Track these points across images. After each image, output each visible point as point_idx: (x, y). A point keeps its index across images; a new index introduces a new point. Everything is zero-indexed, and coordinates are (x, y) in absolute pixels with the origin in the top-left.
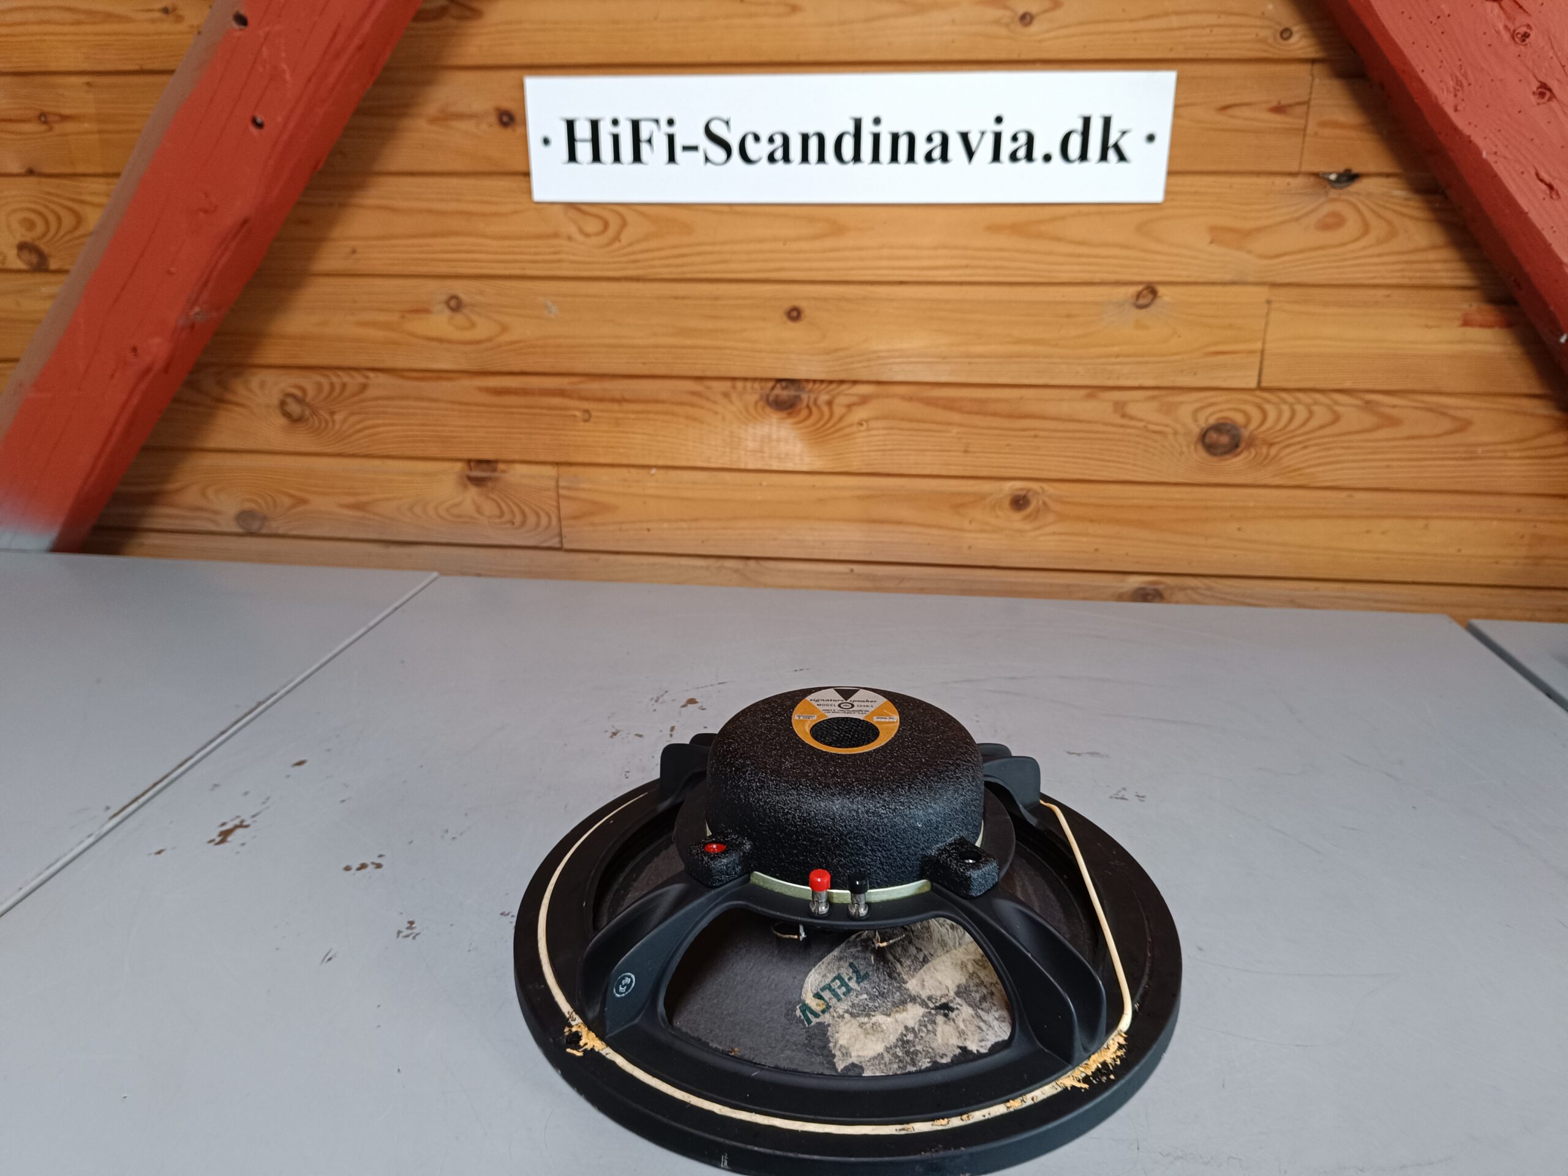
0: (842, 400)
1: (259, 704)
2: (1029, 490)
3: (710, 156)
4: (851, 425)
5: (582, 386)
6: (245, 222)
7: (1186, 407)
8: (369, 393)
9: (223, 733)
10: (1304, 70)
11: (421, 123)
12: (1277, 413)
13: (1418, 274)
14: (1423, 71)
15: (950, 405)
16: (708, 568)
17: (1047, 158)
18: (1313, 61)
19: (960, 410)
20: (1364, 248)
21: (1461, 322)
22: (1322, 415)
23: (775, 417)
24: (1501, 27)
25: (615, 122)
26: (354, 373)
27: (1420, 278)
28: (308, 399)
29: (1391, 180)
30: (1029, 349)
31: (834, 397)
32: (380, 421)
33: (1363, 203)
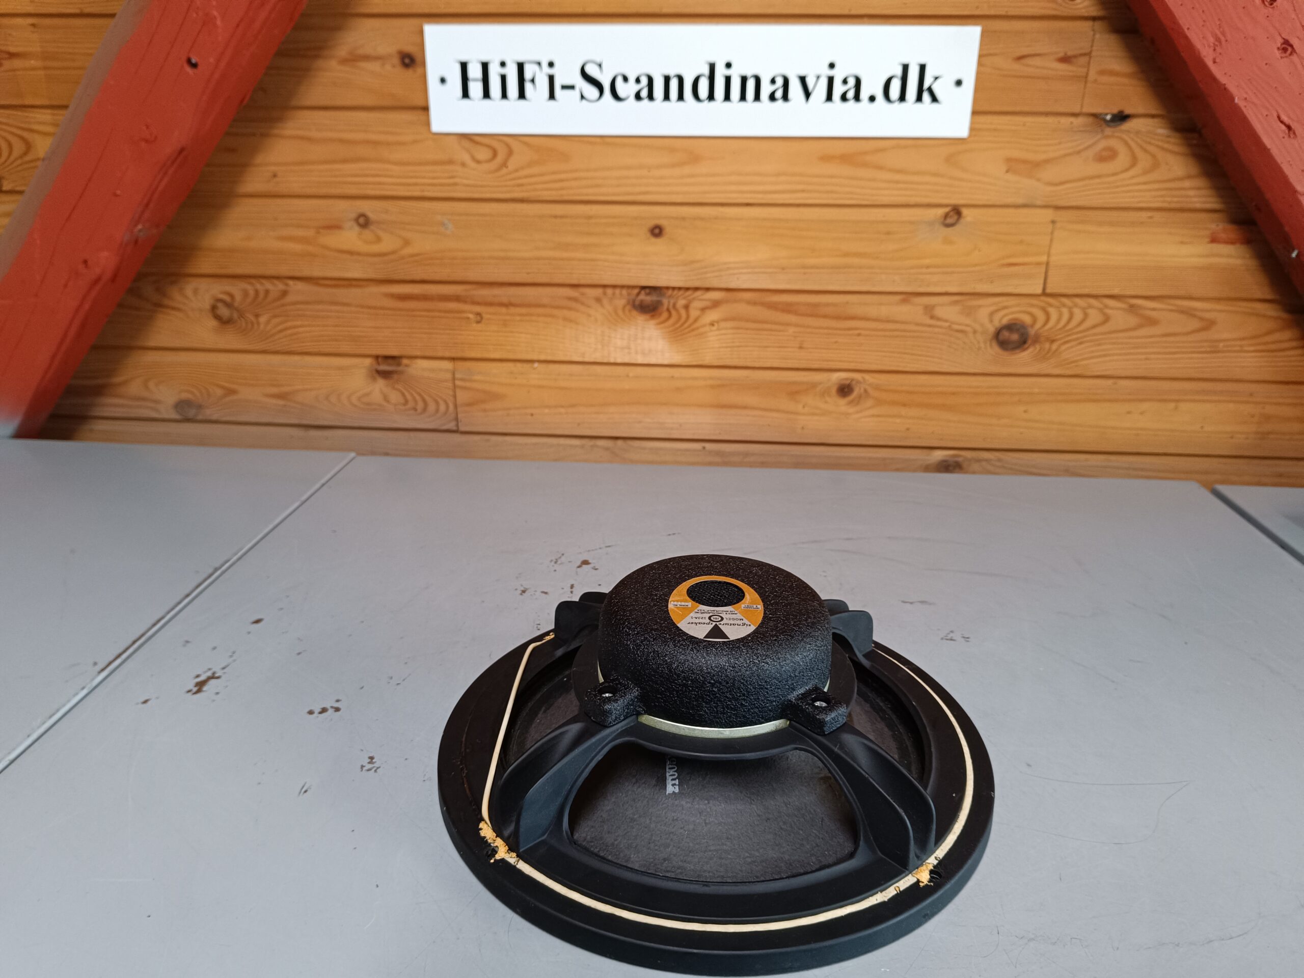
0: (696, 305)
1: (216, 570)
2: (852, 380)
3: (585, 95)
4: (704, 326)
5: (472, 292)
6: (182, 150)
7: (985, 308)
8: (289, 298)
9: (187, 596)
10: (1087, 26)
11: (333, 63)
12: (1058, 316)
13: (1175, 199)
14: (1188, 29)
15: (787, 309)
16: (582, 447)
17: (872, 99)
18: (1094, 19)
19: (796, 313)
20: (1133, 177)
21: (1209, 240)
22: (1095, 317)
23: (641, 319)
25: (503, 64)
26: (276, 282)
27: (1176, 202)
28: (236, 304)
29: (1156, 120)
30: (856, 261)
31: (690, 302)
32: (299, 323)
33: (1133, 140)
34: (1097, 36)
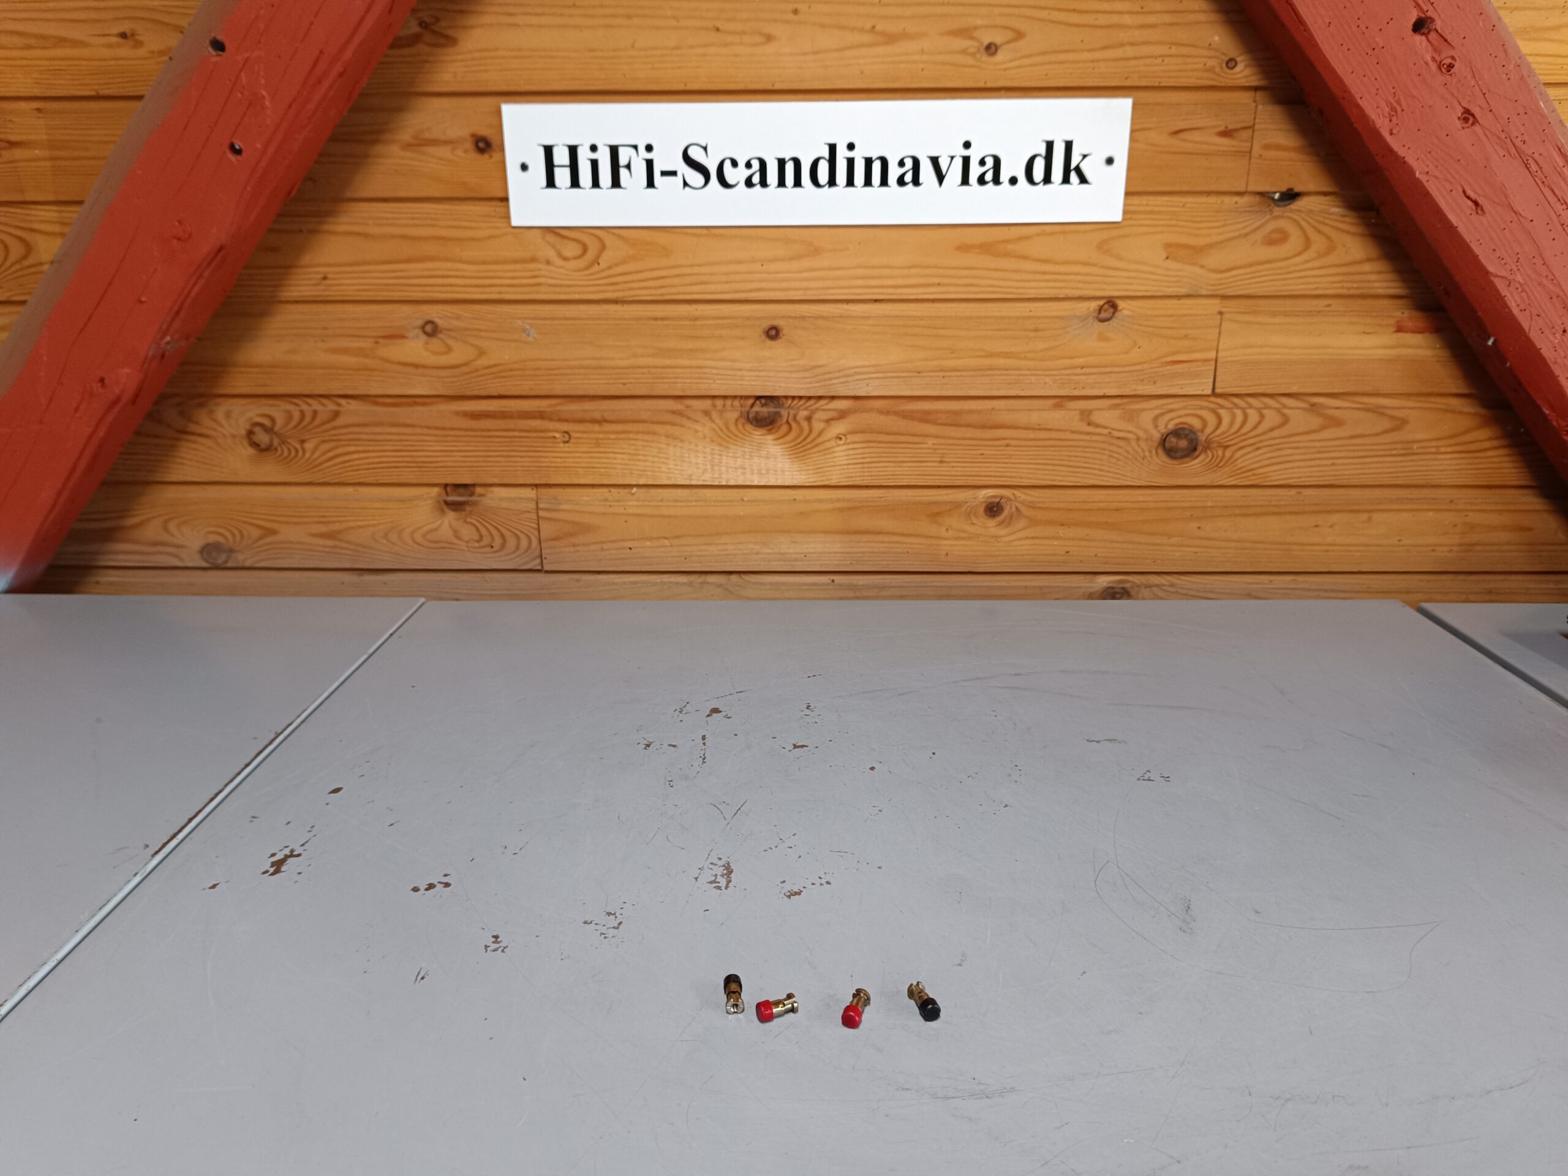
0: (820, 415)
1: (278, 735)
2: (1002, 497)
4: (829, 440)
5: (559, 408)
6: (221, 248)
7: (1148, 413)
8: (341, 421)
9: (247, 765)
10: (1246, 97)
11: (395, 149)
12: (1230, 418)
14: (1361, 98)
15: (925, 418)
16: (690, 584)
18: (1256, 89)
19: (935, 423)
20: (1307, 261)
21: (1395, 329)
22: (1272, 418)
23: (758, 435)
24: (1428, 58)
26: (325, 401)
27: (1358, 288)
28: (276, 429)
29: (1328, 198)
30: (1001, 362)
31: (813, 412)
32: (353, 449)
33: (1304, 220)
34: (1260, 107)
